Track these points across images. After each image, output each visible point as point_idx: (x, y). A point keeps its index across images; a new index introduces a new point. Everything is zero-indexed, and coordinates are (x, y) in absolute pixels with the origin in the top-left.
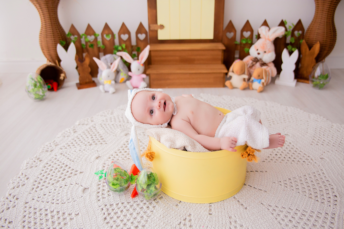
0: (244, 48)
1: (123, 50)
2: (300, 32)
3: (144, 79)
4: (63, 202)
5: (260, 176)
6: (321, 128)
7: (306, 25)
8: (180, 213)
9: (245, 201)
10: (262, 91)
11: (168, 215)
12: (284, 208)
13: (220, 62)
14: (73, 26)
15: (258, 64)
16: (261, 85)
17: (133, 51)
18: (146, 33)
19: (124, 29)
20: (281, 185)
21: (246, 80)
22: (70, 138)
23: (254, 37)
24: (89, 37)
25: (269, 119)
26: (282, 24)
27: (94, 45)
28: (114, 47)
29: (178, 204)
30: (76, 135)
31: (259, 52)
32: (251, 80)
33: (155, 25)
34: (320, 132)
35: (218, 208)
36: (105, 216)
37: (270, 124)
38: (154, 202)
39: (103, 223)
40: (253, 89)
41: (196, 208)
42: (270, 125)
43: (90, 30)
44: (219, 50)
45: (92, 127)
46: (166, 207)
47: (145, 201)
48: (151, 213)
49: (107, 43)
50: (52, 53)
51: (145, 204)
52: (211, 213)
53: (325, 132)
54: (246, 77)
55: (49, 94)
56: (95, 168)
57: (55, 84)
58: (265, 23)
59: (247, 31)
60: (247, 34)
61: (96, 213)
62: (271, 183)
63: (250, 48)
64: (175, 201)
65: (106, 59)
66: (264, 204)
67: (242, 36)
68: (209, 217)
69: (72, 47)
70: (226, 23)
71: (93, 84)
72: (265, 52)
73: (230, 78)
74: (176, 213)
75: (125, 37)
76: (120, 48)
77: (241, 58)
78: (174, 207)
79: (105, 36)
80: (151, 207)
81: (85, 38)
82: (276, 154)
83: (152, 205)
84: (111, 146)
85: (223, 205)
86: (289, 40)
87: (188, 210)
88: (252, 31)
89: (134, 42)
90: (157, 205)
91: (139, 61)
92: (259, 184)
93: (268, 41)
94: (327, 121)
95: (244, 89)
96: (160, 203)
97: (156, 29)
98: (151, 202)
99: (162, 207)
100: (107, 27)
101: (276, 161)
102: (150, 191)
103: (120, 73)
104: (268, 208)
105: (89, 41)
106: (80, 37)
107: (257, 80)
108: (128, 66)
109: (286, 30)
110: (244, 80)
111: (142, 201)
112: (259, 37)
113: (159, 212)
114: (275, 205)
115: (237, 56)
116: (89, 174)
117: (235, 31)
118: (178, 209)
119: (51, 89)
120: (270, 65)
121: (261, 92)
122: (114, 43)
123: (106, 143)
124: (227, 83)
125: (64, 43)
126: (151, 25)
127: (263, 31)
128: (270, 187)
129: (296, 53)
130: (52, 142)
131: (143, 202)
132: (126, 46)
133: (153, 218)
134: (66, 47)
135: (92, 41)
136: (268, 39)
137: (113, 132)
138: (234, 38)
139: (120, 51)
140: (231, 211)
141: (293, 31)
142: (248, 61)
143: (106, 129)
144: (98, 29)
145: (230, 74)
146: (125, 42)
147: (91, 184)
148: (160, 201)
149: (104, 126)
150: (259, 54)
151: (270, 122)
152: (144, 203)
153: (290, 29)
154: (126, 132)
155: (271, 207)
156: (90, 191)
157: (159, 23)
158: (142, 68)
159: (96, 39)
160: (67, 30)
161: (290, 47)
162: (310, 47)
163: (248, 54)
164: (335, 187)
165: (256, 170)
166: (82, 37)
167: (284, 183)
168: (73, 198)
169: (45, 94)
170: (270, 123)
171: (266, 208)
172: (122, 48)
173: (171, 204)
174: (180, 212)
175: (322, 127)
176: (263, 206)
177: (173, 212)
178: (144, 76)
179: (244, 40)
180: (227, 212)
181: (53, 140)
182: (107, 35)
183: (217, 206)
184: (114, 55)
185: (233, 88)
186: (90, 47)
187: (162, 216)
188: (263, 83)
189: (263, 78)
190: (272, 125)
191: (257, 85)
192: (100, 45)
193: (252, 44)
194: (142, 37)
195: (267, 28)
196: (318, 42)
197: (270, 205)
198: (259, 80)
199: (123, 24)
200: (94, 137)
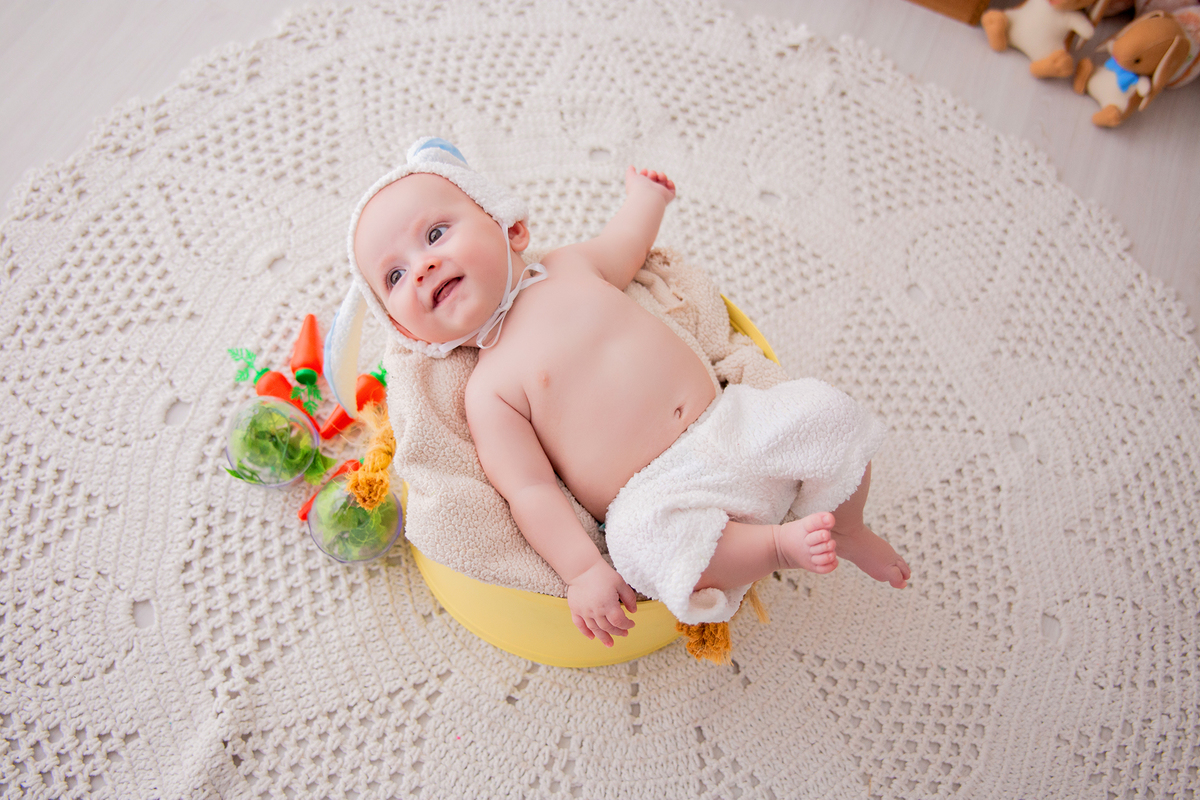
4: (87, 433)
8: (422, 653)
9: (653, 697)
11: (378, 643)
20: (814, 677)
22: (222, 109)
29: (433, 615)
30: (250, 95)
35: (550, 689)
36: (188, 556)
38: (360, 568)
39: (172, 581)
40: (1086, 92)
41: (481, 655)
45: (322, 72)
46: (390, 609)
48: (331, 608)
52: (516, 695)
54: (1085, 30)
56: (247, 315)
61: (170, 528)
66: (707, 735)
68: (497, 711)
74: (407, 648)
78: (415, 621)
80: (343, 584)
83: (351, 578)
87: (449, 655)
90: (366, 584)
95: (1048, 78)
96: (382, 581)
99: (376, 604)
104: (705, 757)
107: (1123, 71)
110: (1071, 37)
113: (358, 615)
114: (734, 754)
116: (217, 336)
118: (422, 631)
121: (1105, 127)
123: (338, 193)
124: (992, 17)
130: (152, 106)
133: (328, 629)
147: (203, 391)
148: (383, 572)
155: (714, 760)
156: (188, 424)
167: (832, 674)
168: (124, 429)
173: (411, 604)
174: (420, 650)
176: (697, 743)
177: (401, 639)
180: (567, 717)
181: (157, 98)
185: (1006, 43)
187: (357, 639)
189: (1150, 76)
198: (1130, 76)
200: (309, 134)
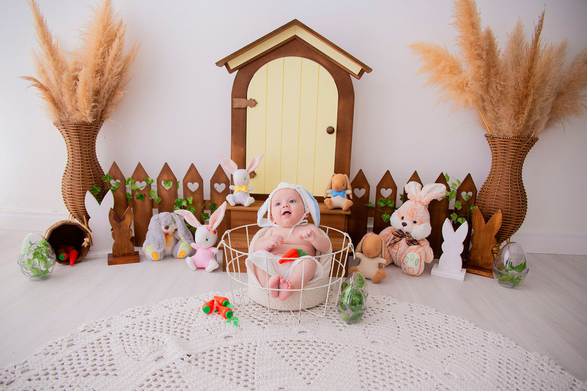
0: (381, 213)
1: (188, 207)
2: (470, 194)
6: (508, 361)
7: (479, 183)
14: (115, 165)
15: (404, 241)
17: (204, 208)
18: (227, 182)
19: (193, 174)
21: (383, 266)
22: (55, 358)
23: (398, 197)
24: (138, 183)
26: (442, 179)
27: (145, 195)
28: (175, 201)
30: (69, 351)
31: (405, 221)
34: (509, 371)
43: (140, 173)
45: (102, 338)
49: (165, 193)
50: (78, 204)
53: (516, 371)
54: (383, 261)
58: (415, 177)
59: (386, 188)
60: (386, 193)
65: (158, 219)
67: (378, 195)
70: (354, 173)
71: (135, 258)
72: (415, 222)
75: (193, 187)
76: (184, 204)
77: (377, 231)
79: (162, 183)
81: (132, 183)
84: (123, 382)
86: (453, 204)
88: (395, 188)
89: (207, 196)
91: (209, 226)
93: (419, 205)
94: (517, 347)
100: (166, 169)
103: (179, 242)
105: (138, 190)
106: (124, 182)
108: (192, 230)
109: (448, 189)
110: (380, 266)
112: (405, 198)
115: (370, 225)
117: (369, 187)
120: (422, 243)
122: (176, 195)
123: (116, 375)
124: (353, 270)
125: (99, 190)
127: (412, 189)
132: (194, 201)
134: (100, 198)
135: (141, 189)
136: (420, 202)
137: (136, 351)
138: (366, 197)
141: (459, 191)
142: (387, 236)
143: (126, 344)
144: (154, 173)
145: (358, 255)
146: (193, 193)
149: (124, 337)
150: (404, 224)
153: (454, 188)
154: (158, 354)
158: (213, 238)
159: (149, 187)
160: (106, 168)
161: (454, 216)
162: (487, 218)
163: (388, 224)
166: (128, 183)
172: (188, 203)
175: (511, 359)
178: (215, 250)
179: (381, 201)
182: (167, 182)
184: (172, 214)
186: (138, 198)
192: (154, 195)
193: (394, 208)
194: (220, 187)
195: (419, 185)
196: (500, 210)
199: (192, 167)
200: (99, 358)
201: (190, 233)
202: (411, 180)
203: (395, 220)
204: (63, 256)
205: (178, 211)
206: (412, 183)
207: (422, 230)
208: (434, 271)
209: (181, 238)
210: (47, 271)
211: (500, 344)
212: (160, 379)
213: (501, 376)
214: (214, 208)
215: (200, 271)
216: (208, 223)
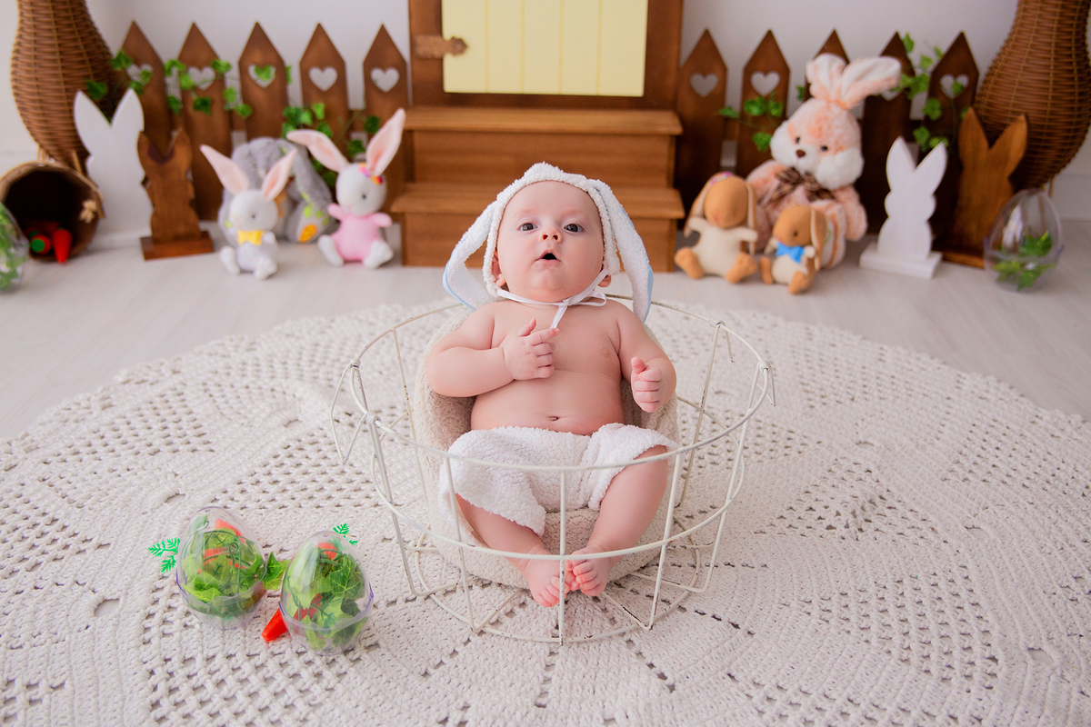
0: (753, 131)
1: (315, 125)
2: (963, 80)
3: (383, 233)
4: (14, 643)
5: (740, 581)
6: (993, 423)
7: (983, 53)
8: (432, 699)
9: (671, 662)
10: (807, 288)
11: (385, 704)
12: (805, 693)
13: (662, 180)
14: (135, 31)
15: (800, 192)
16: (802, 268)
17: (352, 128)
18: (400, 65)
19: (321, 48)
20: (809, 614)
21: (752, 248)
22: (84, 428)
23: (793, 93)
24: (193, 71)
25: (808, 388)
26: (896, 48)
27: (213, 101)
28: (285, 113)
29: (431, 670)
30: (108, 416)
31: (802, 146)
32: (768, 250)
33: (432, 39)
34: (987, 437)
35: (571, 688)
36: (154, 697)
37: (812, 403)
38: (342, 659)
39: (142, 718)
40: (774, 282)
41: (491, 684)
42: (812, 407)
43: (197, 47)
44: (660, 136)
45: (169, 393)
46: (384, 678)
47: (309, 656)
48: (323, 696)
49: (259, 97)
50: (57, 122)
51: (309, 663)
52: (543, 702)
53: (1003, 438)
54: (749, 235)
55: (31, 270)
56: (155, 533)
57: (62, 237)
58: (833, 45)
59: (766, 72)
60: (766, 83)
61: (125, 684)
62: (775, 607)
63: (772, 132)
64: (421, 659)
65: (250, 155)
66: (739, 676)
67: (747, 87)
68: (531, 715)
69: (130, 109)
70: (690, 40)
71: (205, 244)
72: (825, 148)
73: (695, 237)
74: (416, 700)
75: (324, 78)
76: (305, 118)
77: (743, 171)
78: (415, 680)
79: (252, 70)
80: (328, 674)
81: (180, 74)
82: (809, 505)
83: (335, 669)
84: (227, 460)
85: (593, 677)
86: (920, 105)
87: (460, 693)
88: (785, 72)
89: (356, 98)
90: (352, 669)
91: (368, 166)
92: (734, 604)
93: (836, 110)
94: (1022, 399)
95: (743, 280)
96: (367, 663)
97: (437, 53)
98: (331, 658)
99: (369, 679)
100: (259, 38)
101: (806, 531)
102: (325, 617)
103: (300, 207)
104: (747, 692)
105: (195, 89)
106: (160, 69)
107: (791, 247)
108: (327, 178)
109: (908, 69)
110: (744, 246)
111: (299, 654)
112: (806, 94)
113: (355, 692)
114: (774, 682)
115: (729, 161)
116: (130, 551)
117: (724, 69)
118: (425, 685)
119: (47, 256)
120: (842, 196)
121: (803, 291)
122: (284, 99)
123: (212, 451)
124: (682, 257)
125: (103, 90)
126: (420, 39)
127: (822, 71)
128: (769, 620)
129: (938, 158)
130: (17, 440)
131: (302, 657)
132: (327, 112)
133: (328, 710)
134: (108, 108)
135: (204, 87)
136: (838, 103)
137: (242, 412)
138: (719, 96)
139: (305, 127)
140: (616, 698)
141: (937, 74)
142: (765, 181)
143: (220, 400)
144: (229, 46)
145: (694, 223)
146: (323, 95)
147: (129, 586)
148: (365, 656)
149: (213, 390)
150: (801, 154)
151: (811, 396)
152: (307, 659)
153: (924, 69)
154: (288, 415)
155: (758, 691)
156: (121, 609)
157: (448, 32)
158: (377, 193)
159: (220, 81)
160: (113, 40)
161: (921, 135)
162: (993, 133)
163: (767, 156)
164: (997, 627)
165: (729, 561)
166: (169, 71)
167: (823, 607)
168: (53, 630)
169: (19, 270)
170: (810, 400)
171: (743, 691)
172: (314, 117)
173: (404, 669)
174: (429, 698)
175: (999, 419)
176: (734, 684)
177: (407, 695)
178: (384, 220)
179: (753, 103)
180: (600, 703)
181: (23, 433)
182: (261, 68)
183: (569, 679)
184: (281, 142)
185: (704, 274)
186: (197, 108)
187: (361, 709)
188: (811, 262)
189: (810, 243)
190: (817, 406)
191: (787, 267)
192: (235, 102)
193: (784, 117)
194: (386, 79)
195: (839, 62)
196: (1022, 118)
197: (757, 681)
198: (796, 250)
199: (320, 31)
200: (171, 426)
201: (323, 184)
202: (823, 51)
203: (782, 144)
204: (40, 244)
205: (294, 135)
206: (825, 59)
207: (842, 165)
208: (868, 258)
209: (306, 197)
210: (13, 274)
211: (985, 395)
212: (298, 455)
213: (968, 446)
214: (373, 126)
215: (350, 267)
216: (364, 161)
